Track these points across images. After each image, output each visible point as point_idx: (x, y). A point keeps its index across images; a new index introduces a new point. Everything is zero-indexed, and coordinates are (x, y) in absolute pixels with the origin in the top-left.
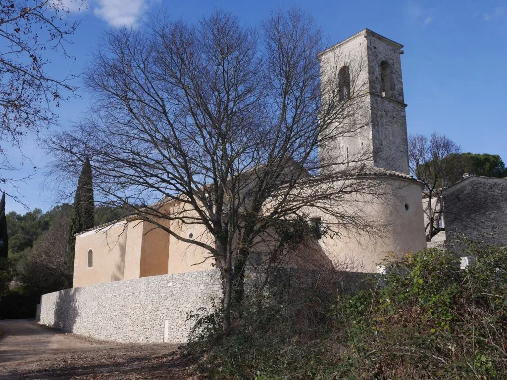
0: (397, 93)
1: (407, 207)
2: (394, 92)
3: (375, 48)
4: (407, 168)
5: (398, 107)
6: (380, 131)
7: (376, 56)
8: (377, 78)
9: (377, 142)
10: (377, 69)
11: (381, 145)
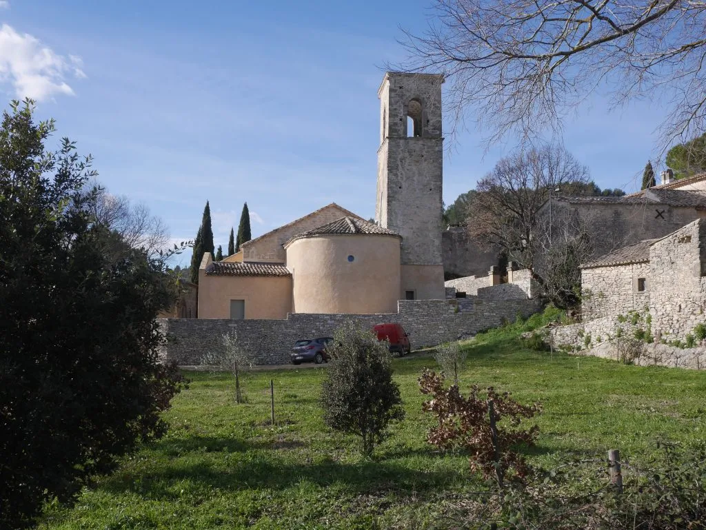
0: (431, 128)
1: (351, 258)
2: (426, 128)
3: (401, 88)
5: (431, 143)
6: (399, 174)
7: (402, 96)
8: (401, 120)
9: (394, 186)
10: (402, 110)
11: (400, 188)
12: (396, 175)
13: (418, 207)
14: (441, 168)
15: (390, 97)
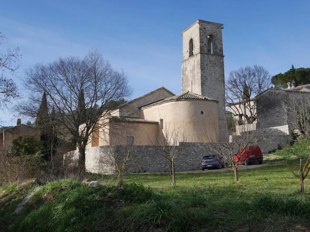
0: (218, 50)
1: (202, 113)
2: (216, 50)
3: (205, 28)
4: (224, 89)
5: (219, 58)
6: (206, 72)
7: (205, 33)
8: (205, 44)
9: (204, 78)
10: (205, 40)
11: (206, 79)
12: (204, 72)
13: (214, 90)
14: (224, 71)
15: (200, 33)
